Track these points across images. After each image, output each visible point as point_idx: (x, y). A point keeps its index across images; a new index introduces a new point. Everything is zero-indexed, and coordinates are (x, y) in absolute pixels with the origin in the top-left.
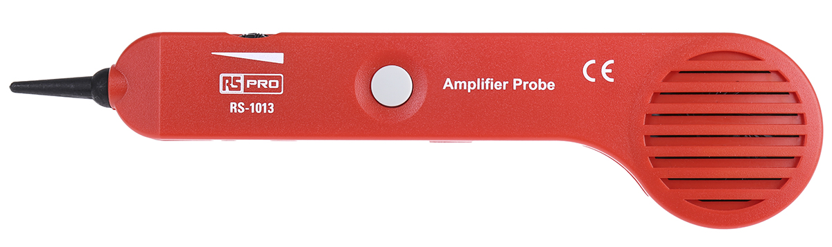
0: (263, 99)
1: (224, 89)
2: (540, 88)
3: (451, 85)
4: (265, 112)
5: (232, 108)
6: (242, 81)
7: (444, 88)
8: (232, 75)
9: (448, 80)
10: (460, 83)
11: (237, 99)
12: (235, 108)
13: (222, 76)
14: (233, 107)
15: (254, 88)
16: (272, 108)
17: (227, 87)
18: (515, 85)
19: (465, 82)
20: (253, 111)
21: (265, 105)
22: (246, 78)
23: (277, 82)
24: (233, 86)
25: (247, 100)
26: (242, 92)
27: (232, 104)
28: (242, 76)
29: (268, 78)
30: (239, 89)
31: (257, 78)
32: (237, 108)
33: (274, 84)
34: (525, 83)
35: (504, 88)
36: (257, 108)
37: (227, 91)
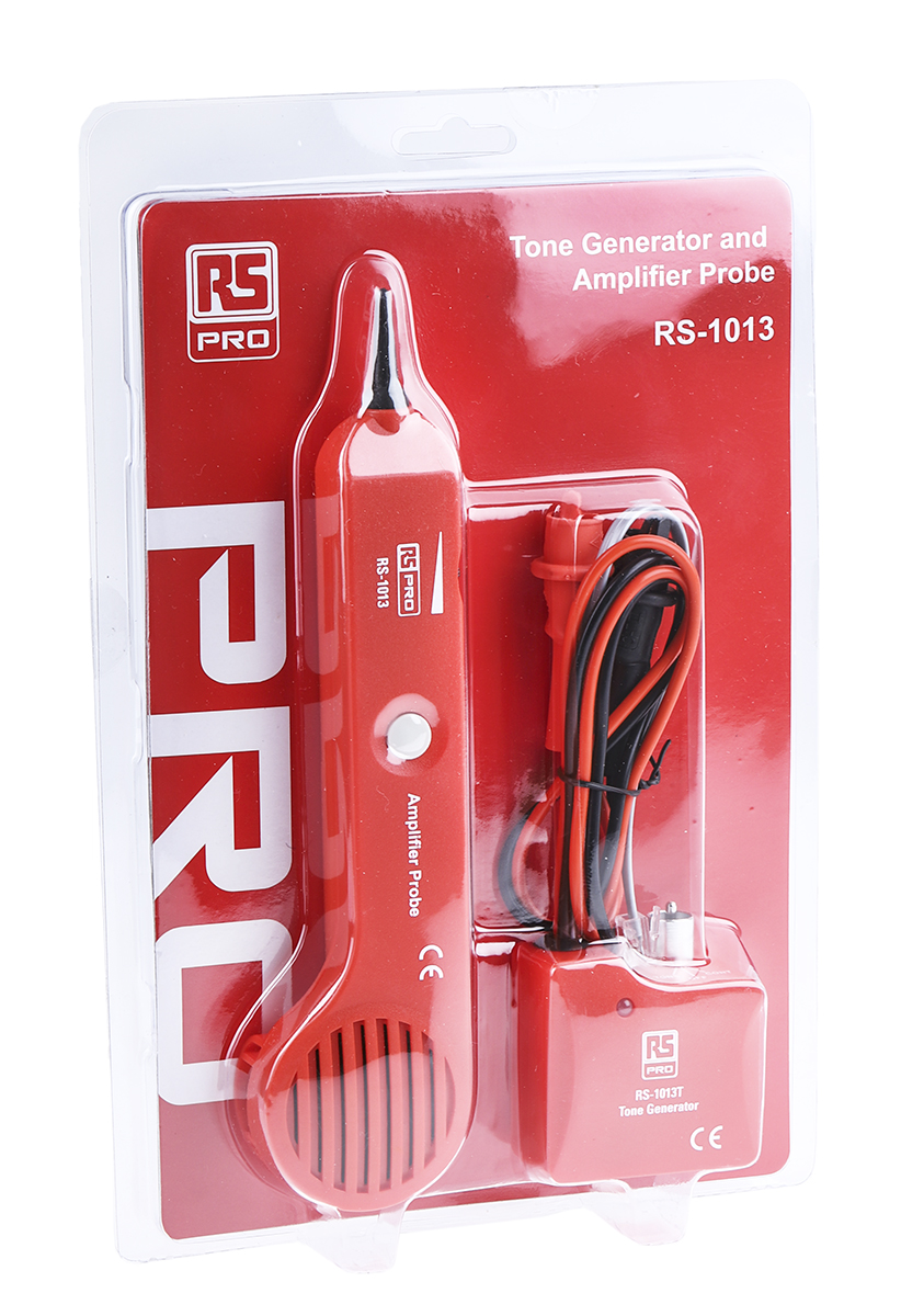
0: (393, 594)
1: (402, 550)
2: (411, 901)
3: (412, 802)
4: (379, 598)
5: (382, 560)
6: (411, 568)
7: (409, 795)
8: (417, 557)
9: (418, 799)
10: (415, 813)
11: (392, 565)
12: (383, 563)
13: (417, 546)
14: (384, 561)
15: (404, 583)
16: (384, 605)
17: (404, 553)
18: (414, 873)
19: (416, 817)
20: (379, 584)
21: (387, 597)
22: (415, 573)
23: (412, 608)
24: (406, 559)
25: (391, 577)
26: (400, 569)
27: (387, 559)
28: (417, 568)
29: (415, 598)
30: (403, 566)
31: (415, 585)
32: (383, 566)
33: (409, 605)
34: (416, 884)
35: (410, 861)
36: (383, 589)
37: (400, 553)
